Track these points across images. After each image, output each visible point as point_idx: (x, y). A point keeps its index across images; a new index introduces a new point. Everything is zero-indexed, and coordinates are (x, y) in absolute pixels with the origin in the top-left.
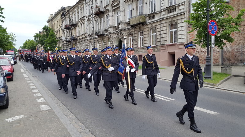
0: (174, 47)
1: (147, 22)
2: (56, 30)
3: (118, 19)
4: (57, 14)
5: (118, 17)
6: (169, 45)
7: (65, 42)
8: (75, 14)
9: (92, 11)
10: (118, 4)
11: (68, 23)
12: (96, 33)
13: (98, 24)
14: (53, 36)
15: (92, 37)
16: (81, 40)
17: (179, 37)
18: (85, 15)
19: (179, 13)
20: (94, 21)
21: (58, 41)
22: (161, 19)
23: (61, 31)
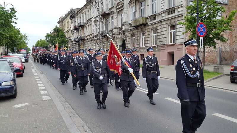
0: (173, 47)
1: (149, 23)
2: (66, 30)
3: (122, 20)
4: (66, 16)
5: (122, 18)
6: (168, 46)
7: (74, 42)
8: (83, 16)
9: (98, 13)
10: (122, 6)
11: (77, 25)
12: (102, 34)
13: (104, 25)
14: (63, 36)
15: (98, 38)
16: (88, 40)
17: (177, 37)
18: (92, 17)
19: (178, 15)
20: (100, 22)
21: (67, 41)
22: (161, 20)
23: (70, 32)
